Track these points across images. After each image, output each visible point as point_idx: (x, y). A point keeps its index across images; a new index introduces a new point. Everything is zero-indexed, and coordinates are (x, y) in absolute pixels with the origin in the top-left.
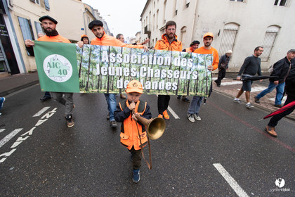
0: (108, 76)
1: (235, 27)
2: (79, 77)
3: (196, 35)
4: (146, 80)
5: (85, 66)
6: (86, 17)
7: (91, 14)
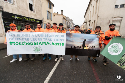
1: (120, 19)
2: (122, 57)
3: (98, 24)
6: (63, 20)
7: (65, 19)
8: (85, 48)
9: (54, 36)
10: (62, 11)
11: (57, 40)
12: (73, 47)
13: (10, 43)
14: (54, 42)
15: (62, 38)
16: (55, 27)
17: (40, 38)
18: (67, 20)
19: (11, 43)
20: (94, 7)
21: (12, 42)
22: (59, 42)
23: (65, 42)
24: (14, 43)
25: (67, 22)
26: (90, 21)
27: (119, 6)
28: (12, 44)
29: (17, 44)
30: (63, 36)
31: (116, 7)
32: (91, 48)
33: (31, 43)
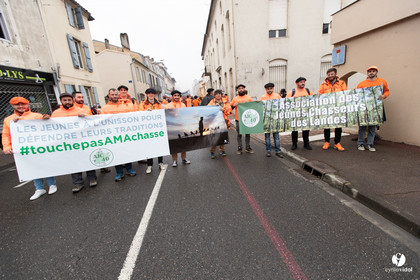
0: (285, 120)
1: (282, 63)
2: (264, 122)
3: (238, 77)
4: (315, 118)
5: (268, 114)
6: (134, 69)
7: (140, 63)
8: (204, 134)
9: (140, 119)
10: (123, 36)
11: (148, 127)
12: (182, 136)
13: (22, 149)
14: (142, 132)
15: (158, 121)
16: (124, 97)
17: (106, 127)
18: (147, 68)
19: (24, 151)
20: (222, 29)
21: (27, 148)
22: (154, 131)
23: (165, 129)
24: (32, 148)
25: (147, 73)
26: (219, 70)
27: (277, 33)
28: (27, 153)
29: (41, 150)
30: (159, 117)
31: (272, 34)
32: (213, 132)
33: (82, 144)
